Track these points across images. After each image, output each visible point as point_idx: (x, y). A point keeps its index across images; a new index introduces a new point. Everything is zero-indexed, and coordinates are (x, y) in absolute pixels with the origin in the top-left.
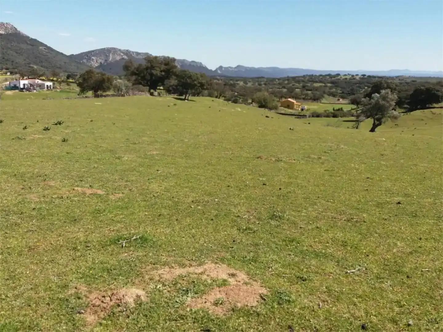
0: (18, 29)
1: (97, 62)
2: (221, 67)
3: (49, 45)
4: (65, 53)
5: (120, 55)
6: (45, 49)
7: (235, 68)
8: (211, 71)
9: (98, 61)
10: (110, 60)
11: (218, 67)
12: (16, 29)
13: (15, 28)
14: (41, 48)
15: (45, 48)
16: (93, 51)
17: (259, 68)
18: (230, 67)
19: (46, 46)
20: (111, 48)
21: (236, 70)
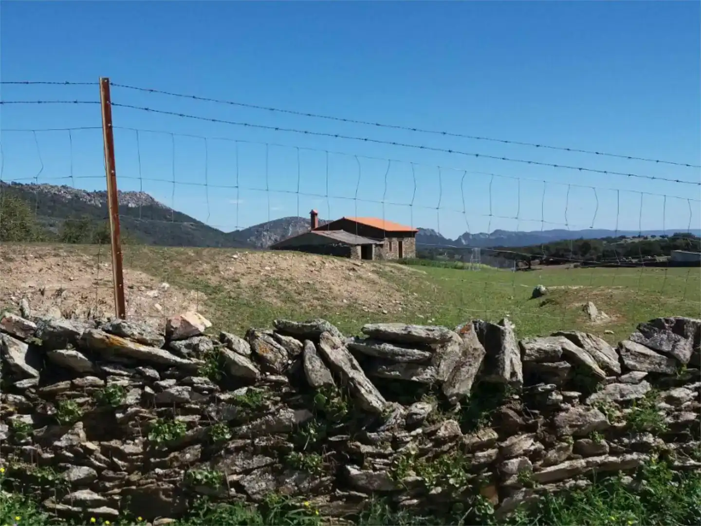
0: (156, 200)
1: (270, 238)
2: (466, 235)
3: (198, 219)
4: (221, 229)
5: (303, 226)
6: (192, 225)
7: (491, 234)
8: (450, 241)
9: (272, 238)
10: (289, 235)
11: (461, 234)
12: (153, 200)
13: (151, 198)
14: (185, 223)
15: (192, 223)
16: (266, 224)
17: (531, 232)
18: (481, 234)
19: (194, 220)
20: (291, 218)
21: (492, 237)
